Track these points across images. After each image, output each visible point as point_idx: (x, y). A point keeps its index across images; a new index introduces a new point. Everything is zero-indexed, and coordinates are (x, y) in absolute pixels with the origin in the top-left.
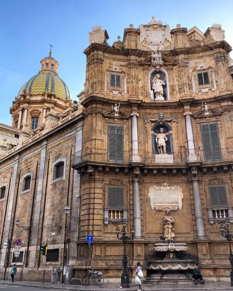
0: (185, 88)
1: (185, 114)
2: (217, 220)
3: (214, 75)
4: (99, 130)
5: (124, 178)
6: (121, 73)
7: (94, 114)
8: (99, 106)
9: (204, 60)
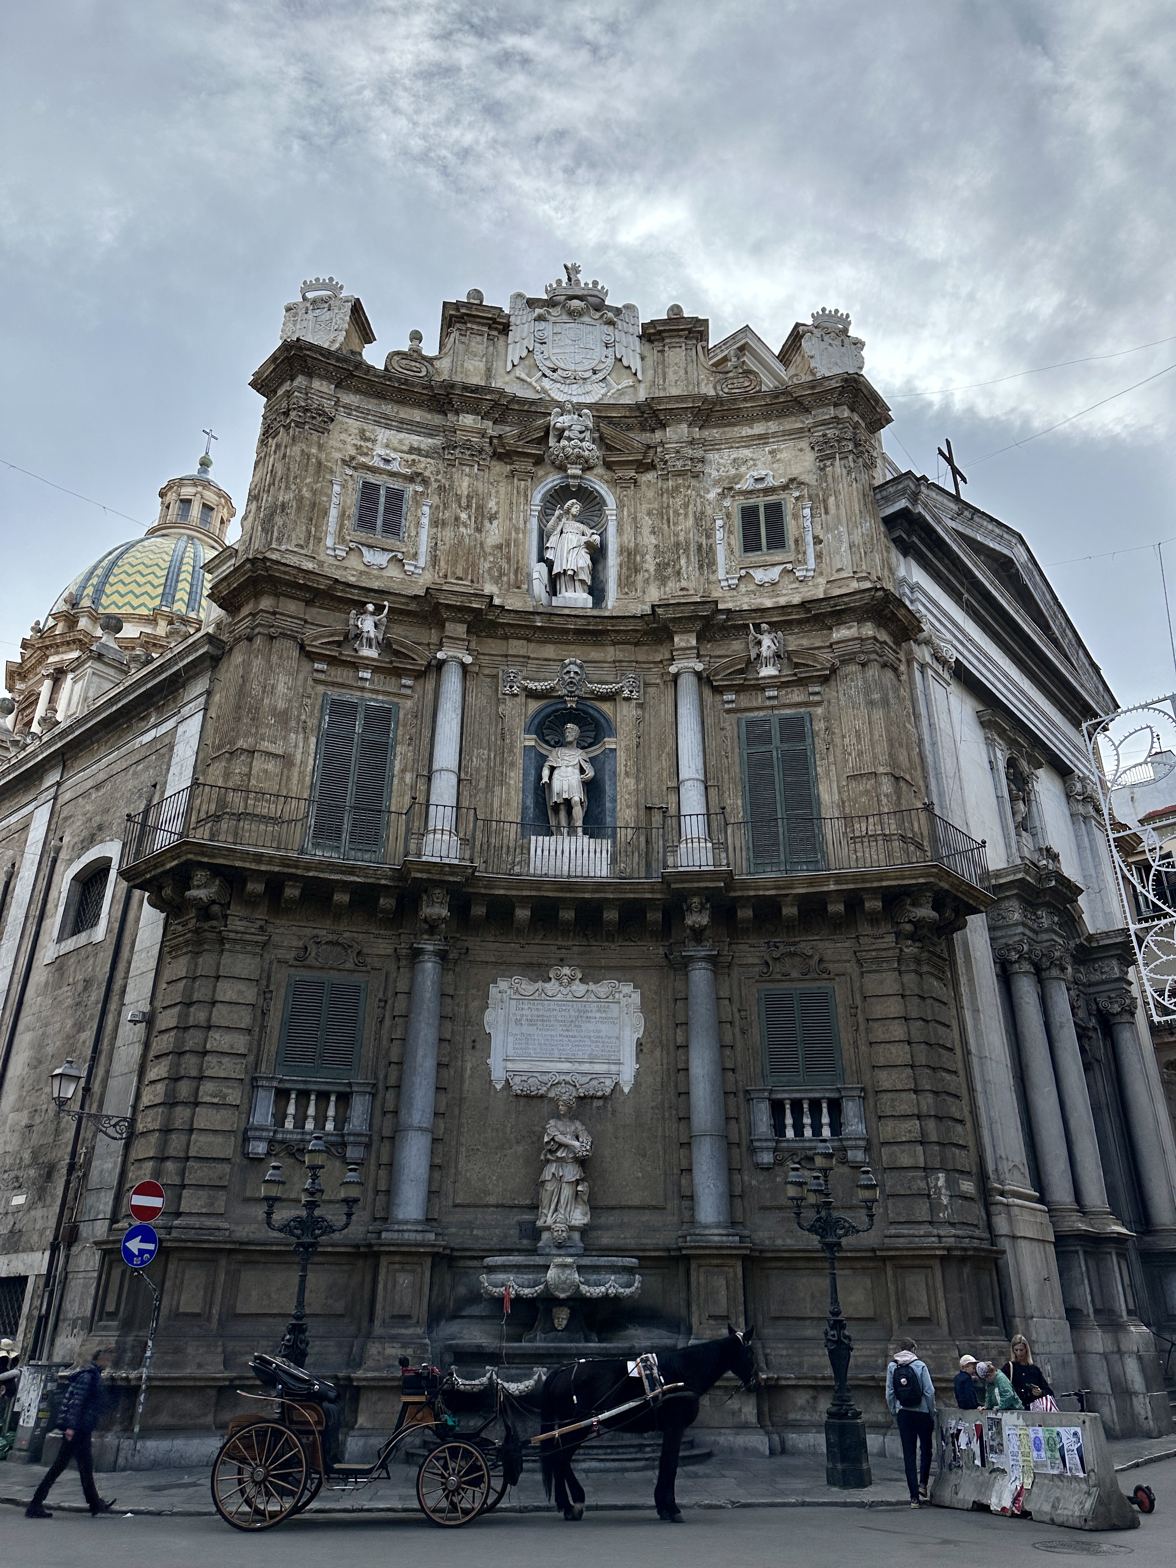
0: (683, 561)
1: (673, 669)
2: (788, 1150)
3: (807, 512)
4: (274, 711)
5: (372, 940)
6: (411, 479)
7: (258, 641)
8: (292, 607)
9: (770, 453)
